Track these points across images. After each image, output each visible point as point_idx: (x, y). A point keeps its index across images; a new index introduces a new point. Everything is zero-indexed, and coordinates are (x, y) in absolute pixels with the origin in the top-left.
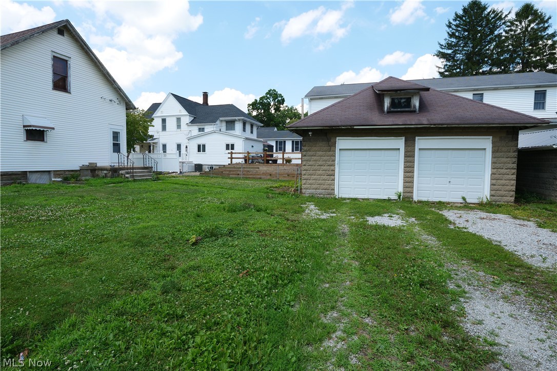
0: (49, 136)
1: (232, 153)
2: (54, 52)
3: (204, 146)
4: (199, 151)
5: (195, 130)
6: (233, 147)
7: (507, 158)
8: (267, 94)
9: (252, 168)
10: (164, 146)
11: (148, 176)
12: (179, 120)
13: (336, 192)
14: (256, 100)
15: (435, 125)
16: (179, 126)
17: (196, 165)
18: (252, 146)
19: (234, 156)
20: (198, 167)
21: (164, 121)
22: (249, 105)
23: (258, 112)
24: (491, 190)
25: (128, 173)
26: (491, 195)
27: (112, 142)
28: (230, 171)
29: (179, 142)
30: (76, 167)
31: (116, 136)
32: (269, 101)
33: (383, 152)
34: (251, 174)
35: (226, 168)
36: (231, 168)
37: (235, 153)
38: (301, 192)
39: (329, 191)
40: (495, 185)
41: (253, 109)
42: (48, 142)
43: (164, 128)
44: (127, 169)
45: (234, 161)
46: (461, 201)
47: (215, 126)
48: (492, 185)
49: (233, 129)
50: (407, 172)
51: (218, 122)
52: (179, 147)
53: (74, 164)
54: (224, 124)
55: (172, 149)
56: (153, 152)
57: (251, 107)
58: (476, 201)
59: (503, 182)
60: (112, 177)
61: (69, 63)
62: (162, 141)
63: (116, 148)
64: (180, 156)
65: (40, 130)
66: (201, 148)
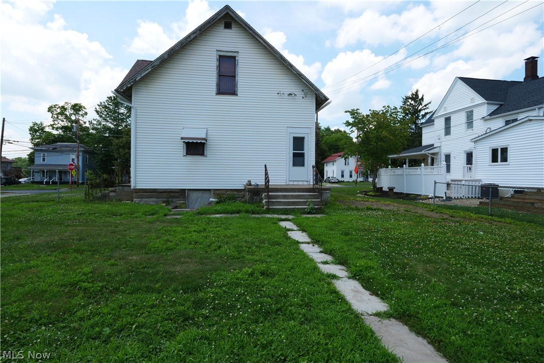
0: (209, 149)
2: (219, 51)
3: (504, 151)
4: (495, 159)
5: (498, 125)
10: (448, 158)
12: (470, 114)
16: (470, 125)
17: (484, 186)
21: (448, 120)
27: (292, 152)
42: (208, 156)
43: (448, 131)
52: (469, 155)
61: (237, 58)
62: (444, 150)
63: (298, 159)
65: (197, 142)
66: (499, 155)
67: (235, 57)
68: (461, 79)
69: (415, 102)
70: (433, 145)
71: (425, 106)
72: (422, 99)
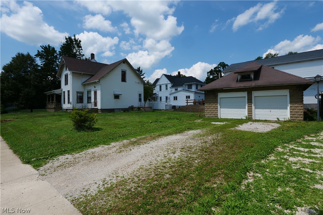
0: (120, 97)
1: (187, 100)
3: (176, 97)
4: (174, 99)
5: (173, 90)
6: (189, 97)
7: (298, 99)
8: (219, 65)
9: (197, 107)
10: (161, 98)
11: (150, 110)
12: (167, 86)
13: (219, 116)
14: (212, 69)
15: (257, 86)
16: (167, 89)
17: (173, 106)
18: (199, 97)
19: (188, 101)
20: (174, 107)
21: (160, 87)
22: (208, 73)
23: (213, 76)
24: (290, 115)
25: (143, 109)
26: (291, 117)
27: (139, 98)
28: (187, 108)
29: (167, 96)
30: (127, 107)
31: (140, 95)
32: (220, 69)
33: (239, 98)
34: (196, 110)
35: (185, 107)
36: (187, 107)
37: (189, 100)
38: (205, 116)
39: (216, 115)
40: (292, 112)
41: (211, 74)
42: (120, 99)
43: (161, 90)
44: (143, 107)
45: (189, 104)
46: (276, 120)
47: (182, 88)
48: (291, 112)
49: (191, 88)
50: (249, 107)
51: (184, 86)
52: (167, 98)
53: (127, 106)
54: (187, 87)
55: (164, 99)
56: (156, 101)
57: (209, 73)
58: (283, 120)
59: (297, 110)
60: (138, 110)
62: (160, 96)
63: (140, 100)
64: (166, 102)
66: (175, 98)
67: (125, 72)
68: (164, 74)
69: (139, 72)
70: (156, 93)
71: (143, 74)
72: (142, 71)
